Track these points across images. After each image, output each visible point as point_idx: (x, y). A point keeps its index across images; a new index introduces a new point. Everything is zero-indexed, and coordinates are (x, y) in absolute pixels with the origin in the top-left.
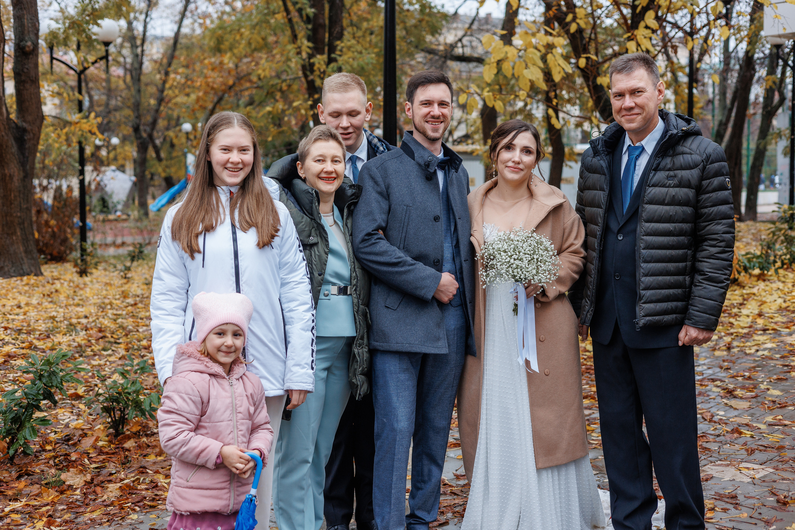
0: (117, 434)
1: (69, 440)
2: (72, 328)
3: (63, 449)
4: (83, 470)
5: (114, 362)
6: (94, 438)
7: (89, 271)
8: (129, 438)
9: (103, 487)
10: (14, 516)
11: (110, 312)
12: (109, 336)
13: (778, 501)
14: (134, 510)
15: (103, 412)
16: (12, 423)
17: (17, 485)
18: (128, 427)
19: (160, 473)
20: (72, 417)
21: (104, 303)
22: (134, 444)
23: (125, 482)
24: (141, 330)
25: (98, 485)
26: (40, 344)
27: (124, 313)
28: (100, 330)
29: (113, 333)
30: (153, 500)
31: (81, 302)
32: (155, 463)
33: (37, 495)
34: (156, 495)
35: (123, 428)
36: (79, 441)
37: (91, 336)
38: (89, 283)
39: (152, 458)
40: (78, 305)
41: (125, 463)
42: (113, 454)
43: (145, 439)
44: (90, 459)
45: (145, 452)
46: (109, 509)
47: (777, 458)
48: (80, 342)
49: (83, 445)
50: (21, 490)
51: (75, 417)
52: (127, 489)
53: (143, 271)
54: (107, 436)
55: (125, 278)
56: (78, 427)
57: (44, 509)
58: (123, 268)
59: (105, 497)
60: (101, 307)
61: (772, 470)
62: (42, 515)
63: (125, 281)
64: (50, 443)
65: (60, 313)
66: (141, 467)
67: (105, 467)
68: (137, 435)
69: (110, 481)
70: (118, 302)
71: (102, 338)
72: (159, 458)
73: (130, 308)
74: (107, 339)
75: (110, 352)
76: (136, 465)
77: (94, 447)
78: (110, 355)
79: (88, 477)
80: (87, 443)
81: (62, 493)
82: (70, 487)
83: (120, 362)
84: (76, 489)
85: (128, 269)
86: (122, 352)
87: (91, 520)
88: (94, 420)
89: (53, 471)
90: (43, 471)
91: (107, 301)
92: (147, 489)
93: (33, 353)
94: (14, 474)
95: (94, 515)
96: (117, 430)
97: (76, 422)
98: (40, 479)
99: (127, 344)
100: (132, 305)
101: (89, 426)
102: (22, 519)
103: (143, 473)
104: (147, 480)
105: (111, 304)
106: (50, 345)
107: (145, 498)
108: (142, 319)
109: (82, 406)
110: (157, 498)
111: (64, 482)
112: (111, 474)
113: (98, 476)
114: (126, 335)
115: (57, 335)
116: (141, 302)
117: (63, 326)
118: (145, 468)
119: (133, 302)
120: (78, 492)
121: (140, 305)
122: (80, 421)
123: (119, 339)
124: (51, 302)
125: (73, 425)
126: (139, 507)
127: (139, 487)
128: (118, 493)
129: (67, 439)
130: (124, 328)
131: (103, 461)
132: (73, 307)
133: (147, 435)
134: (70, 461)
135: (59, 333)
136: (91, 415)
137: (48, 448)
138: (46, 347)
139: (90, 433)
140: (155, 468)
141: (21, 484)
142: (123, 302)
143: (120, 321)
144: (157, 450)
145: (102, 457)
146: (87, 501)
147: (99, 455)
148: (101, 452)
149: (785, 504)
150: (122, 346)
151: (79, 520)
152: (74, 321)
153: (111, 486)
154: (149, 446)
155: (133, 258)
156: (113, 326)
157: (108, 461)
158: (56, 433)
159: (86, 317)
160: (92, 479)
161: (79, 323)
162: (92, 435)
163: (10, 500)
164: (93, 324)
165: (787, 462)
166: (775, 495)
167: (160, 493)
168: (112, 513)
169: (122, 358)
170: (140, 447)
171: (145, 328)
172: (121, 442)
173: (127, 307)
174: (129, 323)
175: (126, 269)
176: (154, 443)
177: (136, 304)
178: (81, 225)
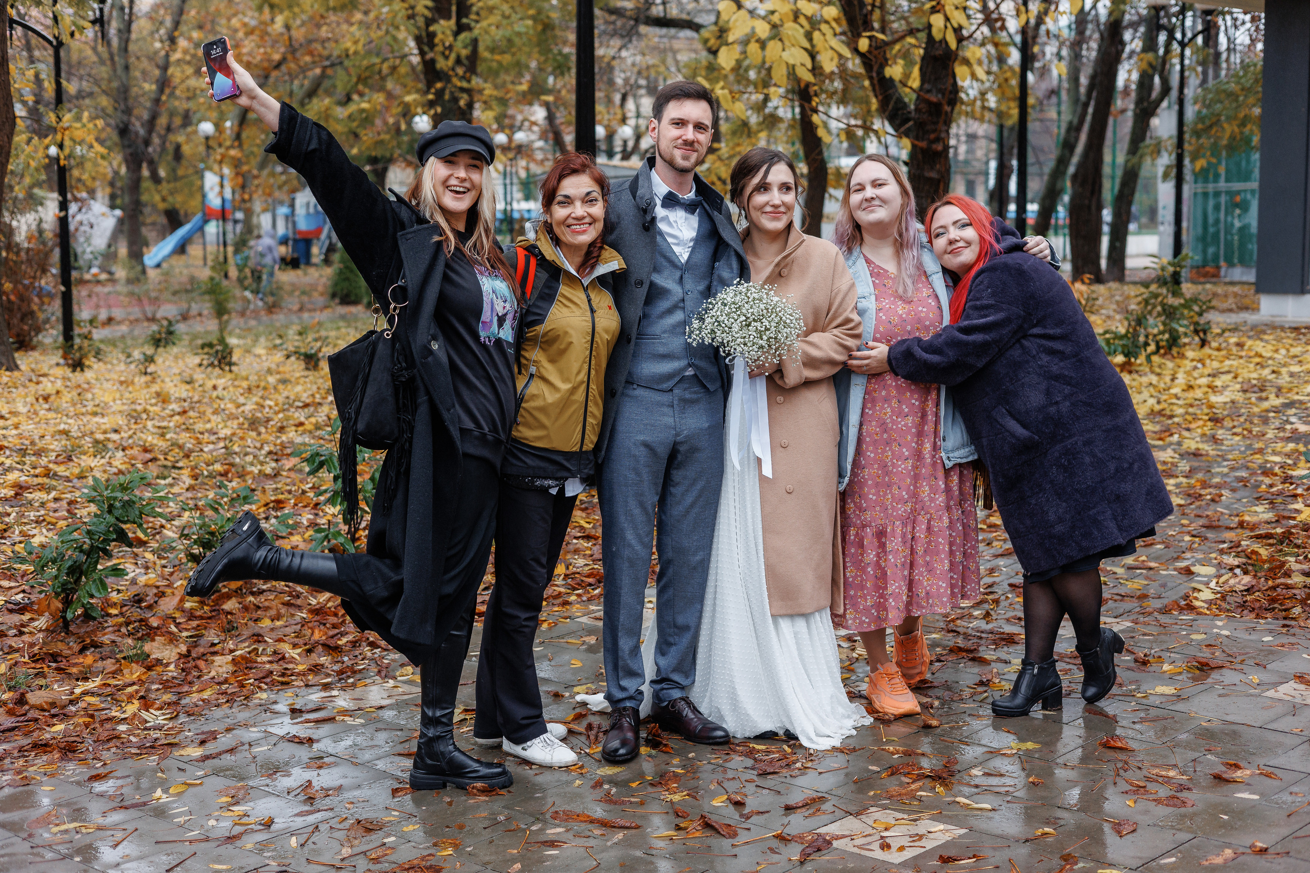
1: (140, 601)
2: (100, 447)
3: (135, 613)
4: (173, 639)
5: (180, 494)
6: (176, 598)
7: (87, 363)
8: (228, 597)
9: (206, 661)
10: (89, 699)
11: (149, 424)
12: (162, 457)
13: (1136, 661)
14: (260, 688)
16: (68, 574)
17: (81, 660)
19: (284, 641)
20: (138, 571)
21: (135, 410)
22: (237, 605)
23: (238, 653)
24: (206, 449)
25: (199, 658)
26: (61, 470)
27: (172, 424)
28: (146, 450)
29: (166, 454)
30: (283, 675)
31: (99, 410)
32: (272, 630)
33: (114, 673)
34: (286, 669)
36: (156, 602)
37: (133, 458)
38: (93, 381)
39: (266, 623)
40: (95, 414)
41: (230, 629)
42: (210, 618)
43: (251, 598)
44: (177, 625)
45: (255, 616)
46: (224, 687)
47: (1138, 609)
48: (120, 467)
49: (162, 608)
50: (90, 667)
51: (143, 571)
52: (243, 662)
53: (167, 363)
55: (146, 373)
56: (150, 582)
57: (130, 690)
58: (141, 357)
59: (213, 673)
60: (133, 417)
61: (1129, 624)
62: (131, 697)
63: (149, 378)
64: (114, 605)
65: (73, 426)
66: (255, 635)
67: (202, 636)
68: (238, 593)
69: (215, 653)
70: (155, 408)
71: (151, 460)
72: (278, 623)
73: (177, 418)
74: (159, 463)
75: (169, 480)
76: (246, 633)
77: (180, 610)
78: (171, 485)
79: (183, 649)
80: (168, 605)
81: (149, 668)
82: (159, 662)
83: (189, 495)
84: (168, 665)
85: (150, 360)
86: (189, 481)
87: (203, 700)
88: (172, 574)
89: (130, 641)
90: (113, 642)
91: (139, 408)
92: (270, 662)
93: (54, 483)
94: (76, 648)
95: (206, 695)
97: (145, 577)
98: (113, 652)
99: (192, 469)
100: (179, 414)
101: (165, 583)
102: (102, 702)
103: (259, 642)
104: (269, 650)
105: (145, 411)
106: (77, 471)
107: (272, 672)
108: (202, 433)
109: (149, 556)
110: (289, 672)
111: (148, 656)
112: (213, 645)
113: (196, 646)
114: (187, 456)
115: (83, 457)
116: (192, 408)
117: (87, 442)
118: (259, 635)
119: (178, 410)
120: (172, 667)
121: (191, 413)
122: (152, 576)
123: (177, 462)
124: (50, 409)
125: (142, 580)
126: (266, 684)
127: (259, 660)
128: (231, 668)
129: (138, 600)
130: (181, 447)
131: (197, 628)
132: (89, 417)
133: (253, 593)
134: (151, 628)
135: (85, 454)
136: (165, 567)
137: (114, 611)
138: (72, 474)
139: (169, 591)
140: (275, 635)
141: (89, 658)
142: (164, 409)
143: (168, 436)
144: (273, 612)
145: (194, 623)
146: (190, 678)
147: (190, 620)
148: (191, 616)
149: (1145, 663)
150: (186, 472)
151: (183, 702)
152: (100, 437)
153: (218, 659)
154: (258, 607)
155: (157, 342)
156: (162, 444)
157: (205, 628)
158: (119, 591)
159: (116, 431)
160: (189, 651)
161: (108, 440)
162: (173, 594)
163: (77, 680)
164: (130, 441)
165: (1150, 614)
167: (290, 666)
168: (229, 691)
169: (190, 488)
170: (246, 609)
171: (211, 447)
172: (217, 602)
173: (172, 416)
174: (184, 438)
175: (146, 360)
176: (267, 604)
177: (185, 412)
178: (63, 288)
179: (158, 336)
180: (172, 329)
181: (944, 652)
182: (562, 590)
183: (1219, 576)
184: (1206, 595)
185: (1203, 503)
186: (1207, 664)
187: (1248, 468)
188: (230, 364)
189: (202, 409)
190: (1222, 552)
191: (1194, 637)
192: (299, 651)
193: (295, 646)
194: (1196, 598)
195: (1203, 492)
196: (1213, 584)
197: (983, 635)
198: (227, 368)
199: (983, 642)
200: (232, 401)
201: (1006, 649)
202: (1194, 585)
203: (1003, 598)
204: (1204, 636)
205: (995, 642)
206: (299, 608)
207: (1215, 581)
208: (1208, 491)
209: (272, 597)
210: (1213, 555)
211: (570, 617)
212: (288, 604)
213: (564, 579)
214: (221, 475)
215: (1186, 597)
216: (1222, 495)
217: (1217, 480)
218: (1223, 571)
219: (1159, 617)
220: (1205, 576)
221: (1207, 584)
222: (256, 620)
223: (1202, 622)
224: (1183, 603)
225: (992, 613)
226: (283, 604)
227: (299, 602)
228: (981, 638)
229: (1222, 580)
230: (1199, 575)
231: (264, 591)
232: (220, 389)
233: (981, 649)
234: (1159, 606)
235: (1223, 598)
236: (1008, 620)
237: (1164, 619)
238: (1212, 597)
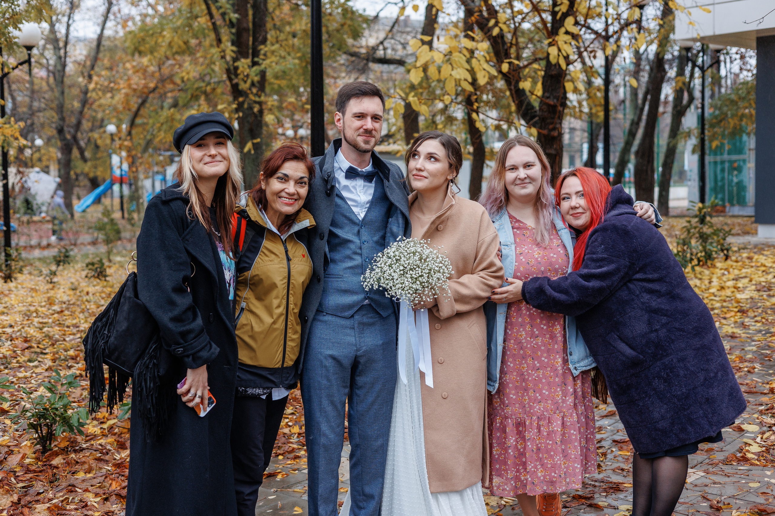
0: (45, 450)
4: (10, 490)
5: (41, 374)
6: (21, 455)
7: (15, 275)
8: (57, 454)
9: (30, 508)
11: (36, 320)
12: (35, 346)
13: (711, 507)
15: (29, 428)
18: (56, 443)
19: (89, 492)
21: (29, 311)
22: (62, 461)
23: (54, 501)
24: (67, 339)
25: (25, 506)
27: (50, 321)
28: (26, 340)
29: (39, 343)
31: (5, 310)
32: (83, 481)
34: (86, 515)
35: (50, 444)
36: (5, 458)
37: (16, 346)
38: (13, 289)
39: (81, 475)
41: (53, 481)
42: (41, 472)
43: (73, 455)
44: (16, 477)
45: (73, 469)
47: (707, 461)
48: (5, 353)
49: (9, 463)
52: (56, 510)
53: (69, 275)
54: (35, 453)
55: (51, 282)
56: (4, 443)
58: (49, 272)
60: (27, 315)
61: (703, 474)
63: (50, 286)
66: (70, 486)
67: (32, 486)
68: (64, 451)
69: (37, 501)
70: (43, 309)
71: (27, 348)
72: (89, 476)
73: (56, 315)
74: (32, 350)
75: (36, 363)
76: (64, 484)
77: (21, 464)
78: (36, 367)
79: (15, 498)
80: (13, 461)
83: (47, 374)
84: (3, 510)
85: (54, 273)
86: (49, 363)
88: (20, 436)
91: (32, 309)
92: (76, 509)
96: (44, 447)
97: (2, 439)
99: (54, 355)
100: (58, 313)
101: (15, 443)
103: (72, 492)
104: (76, 500)
105: (36, 311)
108: (68, 327)
109: (8, 422)
112: (39, 494)
113: (26, 495)
114: (53, 345)
116: (68, 309)
118: (74, 486)
119: (59, 310)
120: (5, 513)
121: (66, 313)
122: (6, 438)
123: (45, 349)
127: (68, 507)
128: (47, 514)
130: (50, 338)
131: (31, 479)
133: (75, 451)
136: (17, 431)
139: (16, 449)
140: (84, 486)
142: (49, 309)
143: (45, 329)
144: (86, 466)
145: (29, 476)
147: (26, 473)
148: (28, 470)
149: (718, 509)
150: (49, 357)
153: (39, 506)
154: (77, 462)
155: (58, 263)
156: (39, 336)
157: (36, 480)
159: (11, 326)
160: (19, 500)
161: (4, 333)
162: (19, 452)
164: (18, 334)
165: (717, 465)
166: (708, 500)
169: (49, 369)
170: (68, 464)
171: (72, 337)
172: (49, 459)
173: (53, 314)
174: (55, 332)
175: (51, 274)
176: (83, 460)
177: (62, 311)
178: (5, 228)
179: (58, 259)
180: (67, 254)
181: (569, 499)
182: (295, 446)
183: (763, 433)
184: (755, 448)
185: (742, 374)
186: (765, 511)
187: (769, 346)
188: (105, 276)
189: (74, 309)
190: (761, 413)
191: (752, 485)
192: (98, 499)
193: (97, 495)
194: (748, 451)
195: (741, 365)
196: (758, 440)
197: (597, 484)
198: (103, 279)
199: (596, 490)
200: (95, 303)
201: (614, 496)
202: (745, 440)
203: (609, 451)
204: (757, 485)
205: (605, 490)
206: (107, 462)
207: (760, 436)
208: (746, 364)
209: (88, 454)
210: (756, 416)
211: (298, 469)
212: (99, 460)
213: (298, 437)
214: (73, 359)
215: (741, 450)
216: (754, 368)
217: (749, 356)
218: (765, 429)
219: (724, 467)
220: (752, 433)
221: (754, 439)
222: (73, 473)
223: (756, 471)
224: (739, 455)
225: (602, 464)
226: (96, 459)
227: (107, 457)
228: (595, 486)
229: (765, 436)
230: (748, 432)
231: (84, 449)
232: (90, 295)
233: (596, 496)
234: (722, 458)
235: (768, 451)
236: (614, 470)
237: (727, 469)
238: (759, 450)
